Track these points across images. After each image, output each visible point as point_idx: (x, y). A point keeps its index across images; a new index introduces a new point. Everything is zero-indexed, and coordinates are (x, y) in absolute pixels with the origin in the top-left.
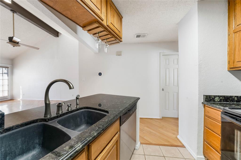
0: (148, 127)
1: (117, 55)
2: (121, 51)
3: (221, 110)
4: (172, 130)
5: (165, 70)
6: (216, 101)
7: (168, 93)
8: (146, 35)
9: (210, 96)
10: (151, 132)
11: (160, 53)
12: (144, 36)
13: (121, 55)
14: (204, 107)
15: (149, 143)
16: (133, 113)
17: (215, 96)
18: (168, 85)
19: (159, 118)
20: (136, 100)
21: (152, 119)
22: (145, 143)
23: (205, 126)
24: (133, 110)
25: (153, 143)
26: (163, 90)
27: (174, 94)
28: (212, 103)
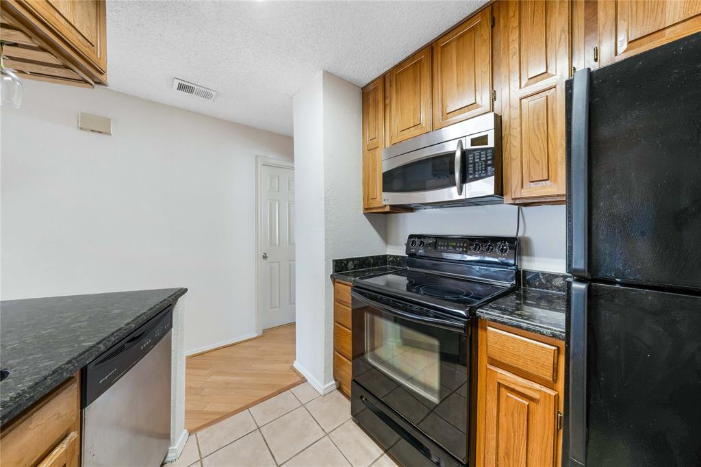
0: (220, 373)
1: (81, 129)
2: (109, 120)
3: (351, 284)
4: (285, 354)
5: (271, 204)
6: (350, 268)
7: (277, 264)
8: (214, 93)
9: (341, 261)
10: (227, 383)
11: (257, 156)
12: (206, 95)
13: (109, 134)
14: (334, 285)
15: (217, 417)
16: (155, 342)
17: (348, 260)
18: (277, 244)
19: (255, 335)
20: (169, 297)
21: (234, 345)
22: (207, 422)
23: (336, 321)
24: (157, 333)
25: (231, 411)
26: (265, 257)
27: (290, 264)
28: (342, 274)
